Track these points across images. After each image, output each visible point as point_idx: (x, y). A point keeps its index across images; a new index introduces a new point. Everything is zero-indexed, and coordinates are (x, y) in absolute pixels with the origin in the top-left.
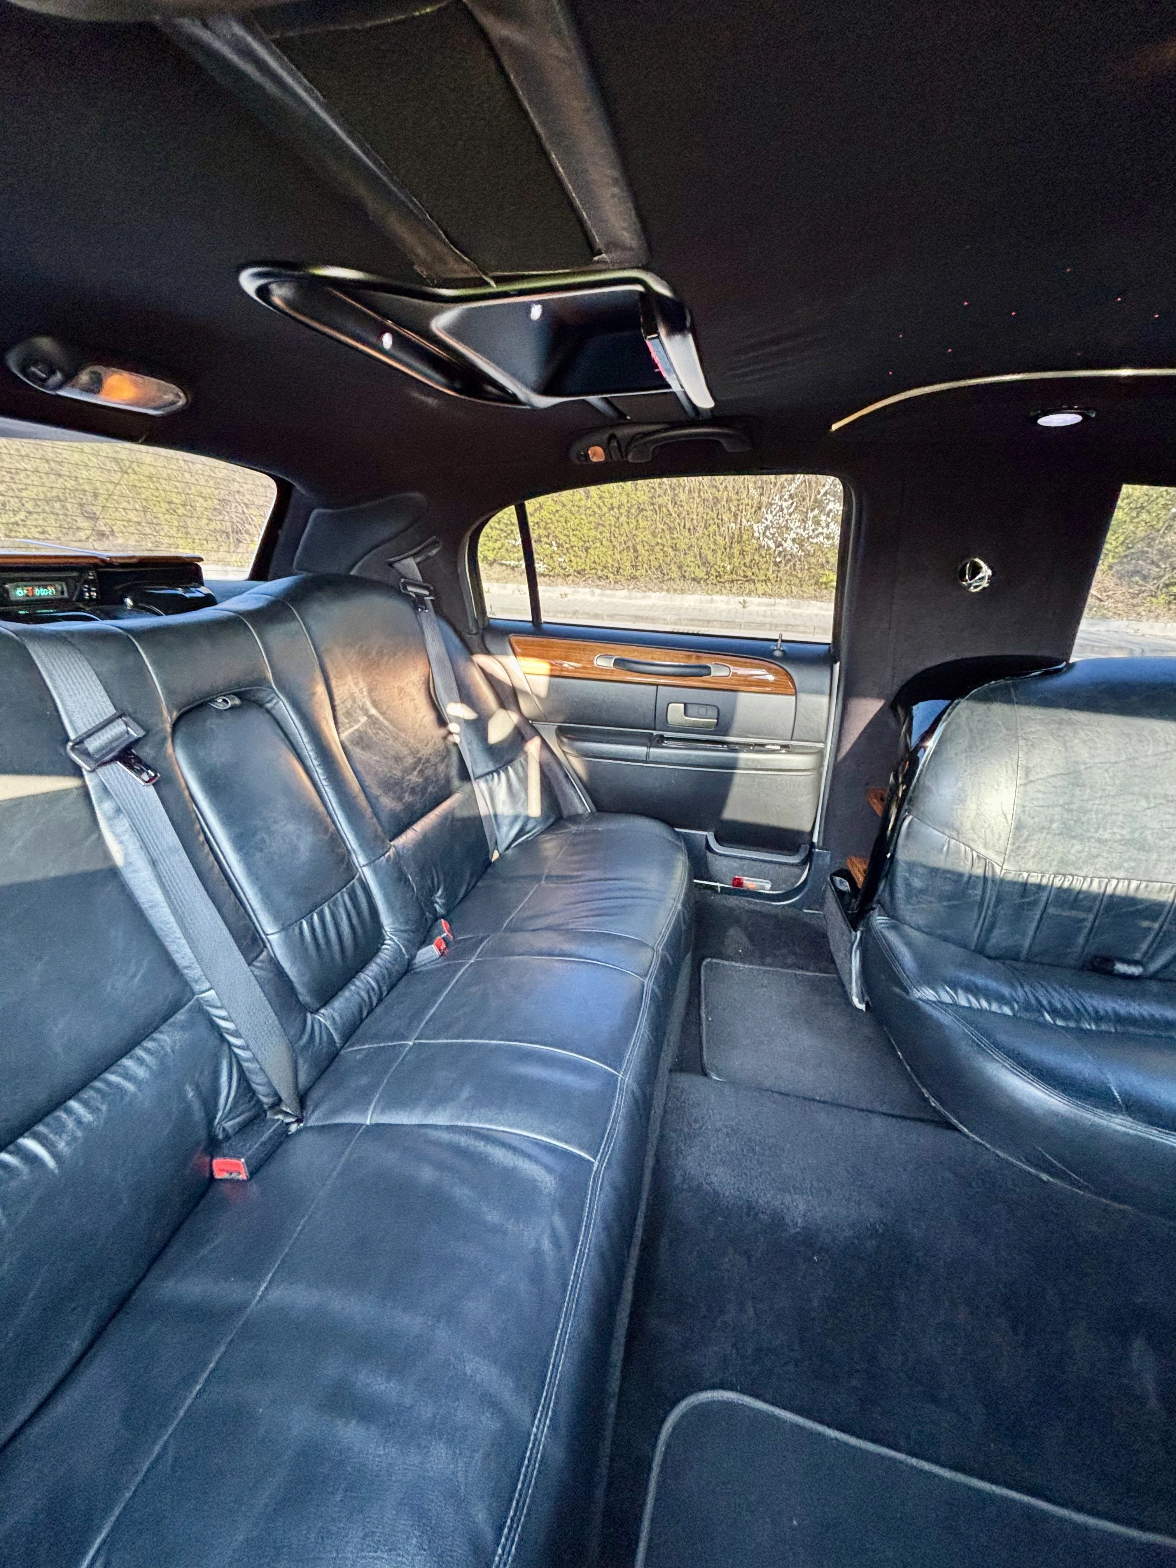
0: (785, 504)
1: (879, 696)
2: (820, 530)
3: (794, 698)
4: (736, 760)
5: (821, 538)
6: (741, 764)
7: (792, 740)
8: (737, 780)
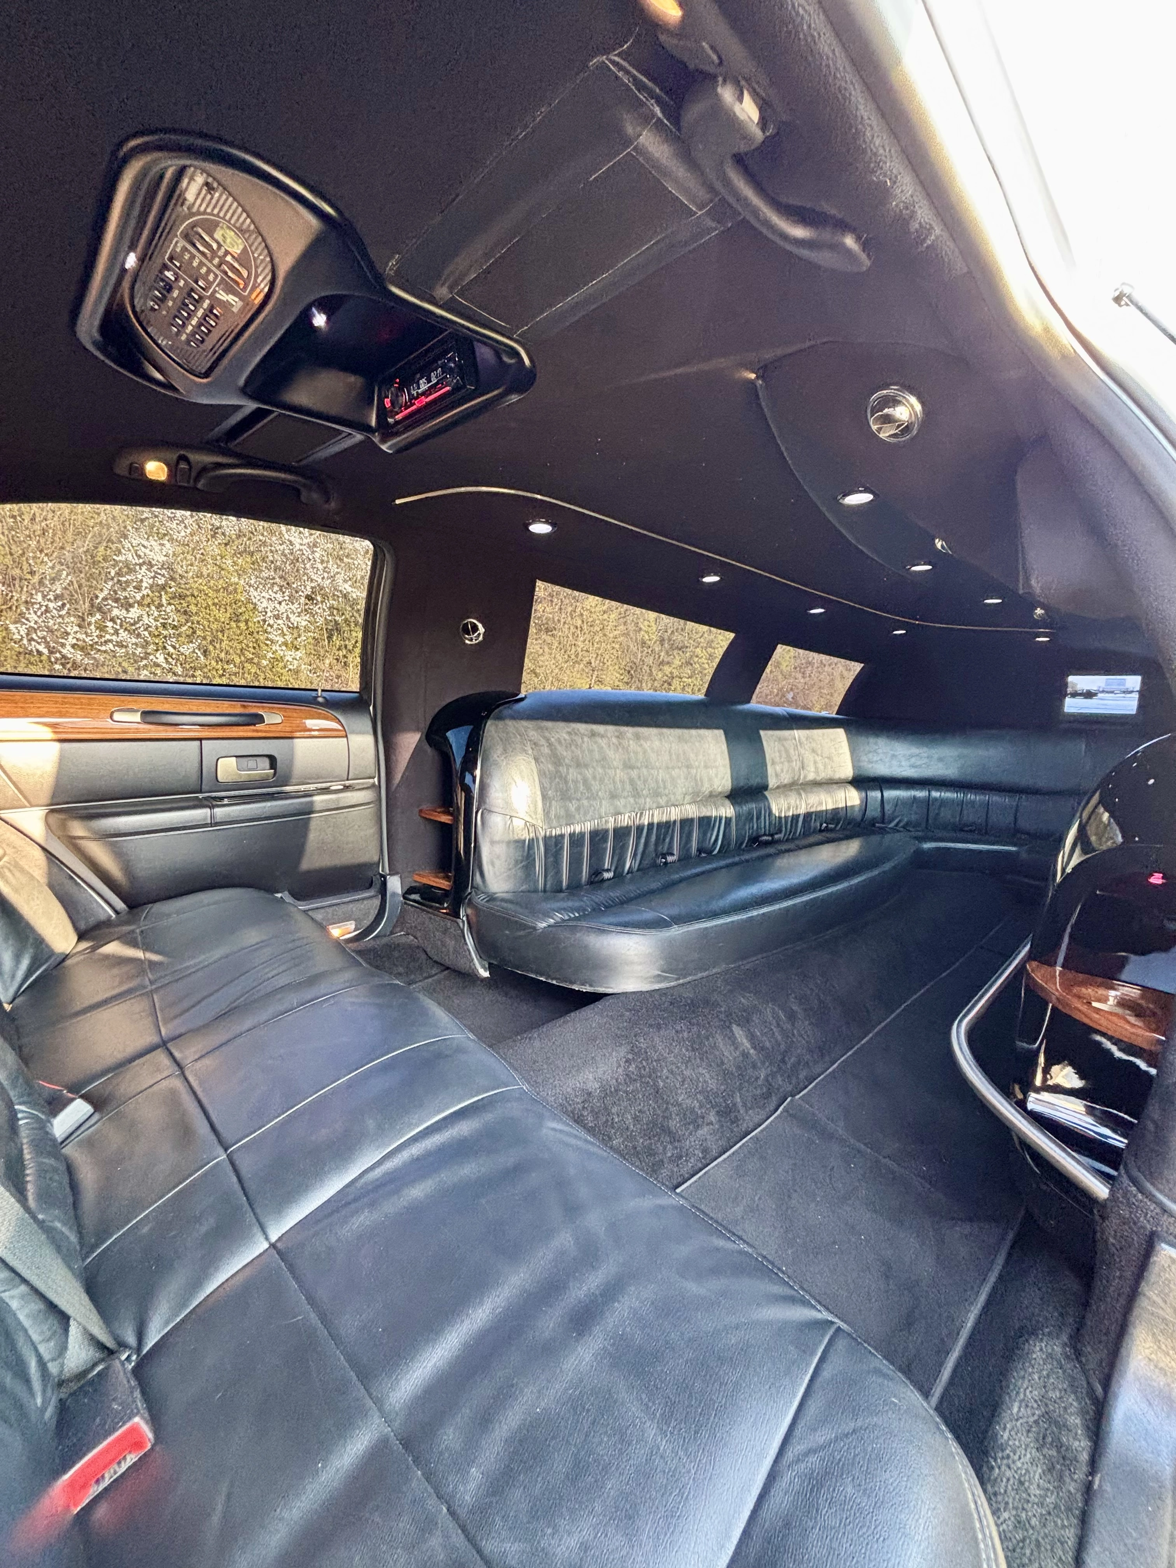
0: (51, 605)
1: (417, 729)
2: (108, 637)
3: (345, 739)
4: (312, 803)
5: (111, 646)
6: (317, 807)
7: (348, 780)
8: (313, 825)
